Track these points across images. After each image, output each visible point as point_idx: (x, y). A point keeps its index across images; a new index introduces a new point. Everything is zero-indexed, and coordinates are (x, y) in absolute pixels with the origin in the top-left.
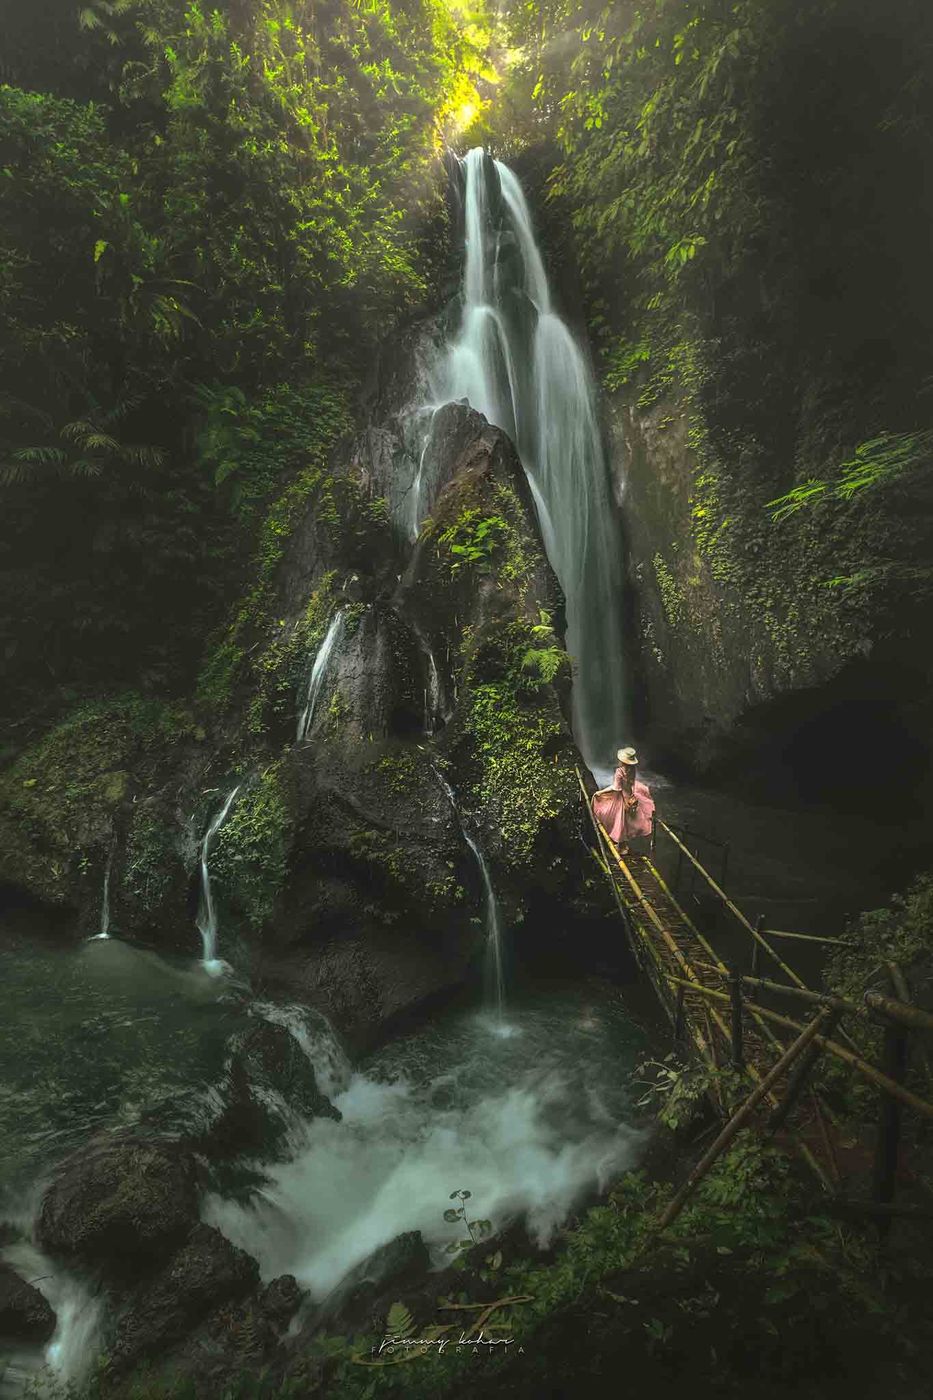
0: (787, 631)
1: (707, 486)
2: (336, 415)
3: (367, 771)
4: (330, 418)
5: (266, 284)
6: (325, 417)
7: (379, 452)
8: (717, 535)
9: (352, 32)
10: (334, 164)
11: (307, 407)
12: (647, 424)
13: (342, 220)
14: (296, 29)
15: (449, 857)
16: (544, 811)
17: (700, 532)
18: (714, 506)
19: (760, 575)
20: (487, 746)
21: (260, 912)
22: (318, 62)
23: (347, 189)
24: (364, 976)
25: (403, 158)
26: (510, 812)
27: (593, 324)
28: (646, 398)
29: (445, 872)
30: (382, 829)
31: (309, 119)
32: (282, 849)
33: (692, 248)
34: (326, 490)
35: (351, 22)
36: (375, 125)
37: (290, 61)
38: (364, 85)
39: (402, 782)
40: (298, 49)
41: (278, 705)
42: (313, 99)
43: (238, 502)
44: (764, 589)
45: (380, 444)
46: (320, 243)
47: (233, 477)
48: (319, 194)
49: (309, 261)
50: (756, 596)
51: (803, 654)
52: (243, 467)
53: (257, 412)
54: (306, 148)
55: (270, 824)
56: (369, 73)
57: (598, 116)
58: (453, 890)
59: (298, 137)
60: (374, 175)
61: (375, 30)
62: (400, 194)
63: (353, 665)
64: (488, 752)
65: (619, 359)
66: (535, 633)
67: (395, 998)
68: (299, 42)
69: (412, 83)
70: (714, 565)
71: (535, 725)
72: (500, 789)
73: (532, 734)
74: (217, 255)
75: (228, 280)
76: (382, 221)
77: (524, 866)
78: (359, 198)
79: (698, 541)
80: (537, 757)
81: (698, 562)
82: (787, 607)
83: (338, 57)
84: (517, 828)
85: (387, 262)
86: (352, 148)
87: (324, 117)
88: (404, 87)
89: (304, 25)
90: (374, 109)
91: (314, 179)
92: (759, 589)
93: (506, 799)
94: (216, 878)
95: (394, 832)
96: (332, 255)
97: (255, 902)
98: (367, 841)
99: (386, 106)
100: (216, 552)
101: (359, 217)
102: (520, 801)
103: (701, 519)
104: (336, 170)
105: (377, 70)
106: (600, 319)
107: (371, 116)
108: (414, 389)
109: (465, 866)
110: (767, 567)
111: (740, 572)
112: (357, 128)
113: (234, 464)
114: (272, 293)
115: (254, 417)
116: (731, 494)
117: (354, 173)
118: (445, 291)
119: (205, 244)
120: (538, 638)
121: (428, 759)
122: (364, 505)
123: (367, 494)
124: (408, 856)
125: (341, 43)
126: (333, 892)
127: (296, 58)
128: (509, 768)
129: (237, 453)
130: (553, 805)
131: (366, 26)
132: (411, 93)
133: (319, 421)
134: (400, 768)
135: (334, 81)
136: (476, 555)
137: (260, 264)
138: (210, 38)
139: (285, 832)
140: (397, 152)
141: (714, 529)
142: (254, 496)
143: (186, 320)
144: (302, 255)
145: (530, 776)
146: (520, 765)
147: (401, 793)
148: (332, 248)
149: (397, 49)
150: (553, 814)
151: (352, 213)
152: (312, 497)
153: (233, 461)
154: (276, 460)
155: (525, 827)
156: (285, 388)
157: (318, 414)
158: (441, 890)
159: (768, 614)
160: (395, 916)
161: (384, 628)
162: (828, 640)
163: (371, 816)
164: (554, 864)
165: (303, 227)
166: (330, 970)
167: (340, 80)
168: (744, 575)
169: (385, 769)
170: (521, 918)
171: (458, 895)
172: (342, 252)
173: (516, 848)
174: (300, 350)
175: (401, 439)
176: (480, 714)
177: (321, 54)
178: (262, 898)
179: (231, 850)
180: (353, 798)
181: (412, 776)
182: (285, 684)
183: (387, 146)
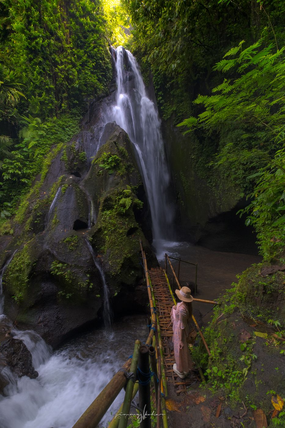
0: (219, 193)
1: (194, 148)
2: (73, 127)
3: (60, 242)
4: (71, 128)
5: (48, 85)
6: (70, 128)
7: (85, 138)
8: (198, 163)
9: (77, 9)
10: (72, 49)
11: (63, 125)
12: (176, 130)
13: (74, 66)
14: (57, 6)
15: (88, 273)
16: (126, 255)
17: (193, 163)
18: (197, 154)
19: (211, 175)
20: (106, 232)
21: (19, 295)
22: (66, 17)
23: (76, 56)
24: (58, 318)
25: (94, 48)
26: (113, 255)
27: (158, 99)
28: (176, 121)
29: (85, 278)
30: (63, 263)
31: (62, 34)
32: (27, 272)
33: (176, 64)
34: (64, 149)
35: (76, 6)
36: (85, 37)
37: (56, 16)
38: (81, 24)
39: (73, 246)
40: (58, 12)
41: (37, 220)
42: (64, 28)
43: (37, 154)
44: (212, 180)
45: (86, 136)
46: (67, 73)
47: (35, 146)
48: (66, 57)
49: (63, 78)
50: (210, 182)
51: (224, 200)
52: (39, 143)
53: (45, 126)
54: (61, 42)
55: (23, 263)
56: (82, 21)
57: (151, 30)
58: (89, 284)
59: (58, 39)
60: (85, 52)
61: (84, 8)
62: (94, 59)
63: (62, 205)
64: (106, 234)
65: (167, 110)
66: (124, 193)
67: (70, 326)
68: (58, 10)
69: (97, 24)
70: (198, 173)
71: (124, 224)
72: (110, 247)
73: (122, 227)
74: (30, 75)
75: (34, 83)
76: (88, 66)
77: (117, 275)
78: (80, 59)
79: (193, 166)
80: (124, 235)
81: (193, 173)
82: (219, 185)
83: (73, 16)
84: (115, 261)
85: (89, 79)
86: (78, 44)
87: (68, 34)
88: (95, 26)
89: (60, 5)
90: (85, 32)
91: (65, 53)
92: (211, 180)
93: (112, 251)
94: (4, 283)
95: (68, 264)
96: (71, 77)
97: (17, 292)
98: (58, 268)
99: (88, 31)
100: (28, 171)
101: (80, 65)
102: (117, 252)
103: (193, 159)
104: (72, 50)
105: (85, 20)
106: (161, 98)
107: (84, 35)
108: (99, 119)
109: (95, 276)
110: (213, 173)
111: (205, 175)
112: (79, 38)
113: (36, 142)
114: (50, 88)
115: (44, 127)
116: (202, 150)
117: (78, 52)
118: (111, 90)
119: (26, 72)
120: (126, 194)
121: (85, 237)
122: (77, 154)
123: (78, 151)
124: (72, 273)
125: (73, 12)
126: (47, 287)
127: (57, 15)
128: (113, 240)
129: (38, 139)
130: (130, 252)
131: (81, 6)
132: (97, 27)
133: (67, 129)
134: (73, 241)
135: (71, 23)
136: (107, 167)
137: (45, 79)
138: (26, 6)
139: (28, 265)
140: (92, 45)
141: (197, 162)
142: (43, 153)
143: (20, 96)
144: (60, 76)
145: (121, 242)
146: (117, 238)
147: (72, 250)
148: (71, 74)
149: (92, 14)
150: (129, 255)
151: (78, 64)
152: (59, 152)
153: (36, 141)
154: (51, 141)
155: (118, 260)
156: (55, 118)
157: (67, 127)
158: (83, 285)
159: (214, 188)
160: (70, 295)
161: (75, 193)
162: (231, 195)
163: (60, 258)
164: (131, 274)
165: (60, 67)
166: (44, 317)
167: (73, 23)
168: (206, 176)
169: (67, 242)
170: (116, 294)
171: (91, 287)
172: (74, 76)
173: (114, 268)
174: (61, 106)
175: (94, 134)
176: (103, 221)
177: (67, 15)
178: (20, 291)
179: (10, 273)
180: (55, 252)
181: (76, 243)
182: (40, 213)
183: (89, 44)
